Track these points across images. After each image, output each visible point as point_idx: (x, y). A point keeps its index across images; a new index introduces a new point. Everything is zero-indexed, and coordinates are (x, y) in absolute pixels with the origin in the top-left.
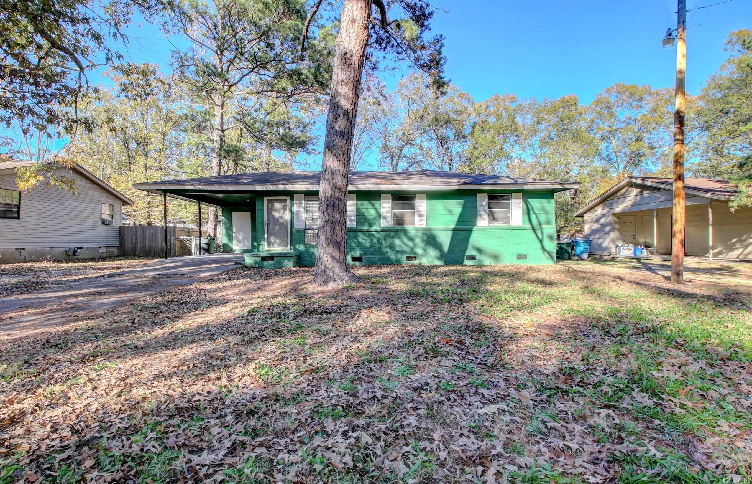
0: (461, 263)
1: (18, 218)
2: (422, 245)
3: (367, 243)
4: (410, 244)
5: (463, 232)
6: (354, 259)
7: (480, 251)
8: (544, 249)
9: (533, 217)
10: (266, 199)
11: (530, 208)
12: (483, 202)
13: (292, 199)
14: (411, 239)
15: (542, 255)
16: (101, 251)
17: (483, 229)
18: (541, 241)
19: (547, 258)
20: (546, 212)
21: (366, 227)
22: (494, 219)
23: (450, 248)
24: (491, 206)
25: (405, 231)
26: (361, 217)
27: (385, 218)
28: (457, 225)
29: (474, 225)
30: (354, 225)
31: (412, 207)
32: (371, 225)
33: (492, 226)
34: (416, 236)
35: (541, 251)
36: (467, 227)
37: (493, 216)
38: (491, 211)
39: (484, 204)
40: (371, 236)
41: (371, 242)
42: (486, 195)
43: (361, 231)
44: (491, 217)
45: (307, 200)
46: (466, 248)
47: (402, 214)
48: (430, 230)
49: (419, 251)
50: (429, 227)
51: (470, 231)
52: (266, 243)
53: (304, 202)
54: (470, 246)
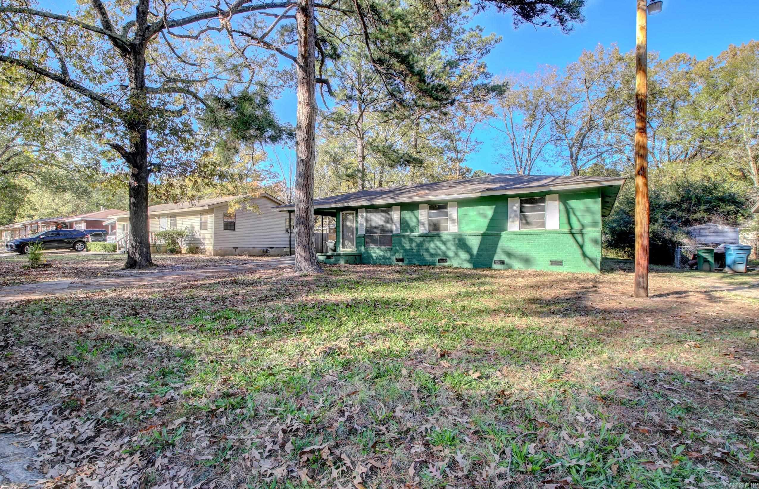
0: (490, 267)
1: (234, 230)
2: (453, 248)
3: (407, 246)
4: (443, 248)
5: (491, 237)
6: (398, 260)
7: (509, 254)
8: (584, 255)
9: (574, 220)
10: (341, 213)
11: (570, 210)
12: (514, 206)
13: (357, 212)
14: (444, 243)
15: (583, 263)
16: (285, 250)
17: (514, 234)
18: (581, 247)
19: (590, 266)
20: (592, 213)
21: (409, 233)
22: (528, 223)
23: (478, 252)
24: (523, 210)
25: (439, 236)
26: (405, 225)
27: (423, 224)
28: (487, 230)
29: (504, 229)
30: (399, 232)
31: (446, 214)
32: (412, 231)
33: (525, 230)
34: (448, 241)
35: (580, 257)
36: (496, 232)
37: (526, 220)
38: (524, 215)
39: (515, 208)
40: (411, 241)
41: (410, 246)
42: (517, 199)
43: (404, 237)
44: (524, 221)
45: (367, 212)
46: (495, 252)
47: (439, 221)
48: (460, 235)
49: (450, 254)
50: (460, 232)
51: (499, 236)
52: (341, 246)
53: (364, 214)
54: (499, 250)
